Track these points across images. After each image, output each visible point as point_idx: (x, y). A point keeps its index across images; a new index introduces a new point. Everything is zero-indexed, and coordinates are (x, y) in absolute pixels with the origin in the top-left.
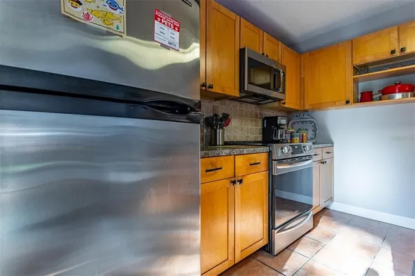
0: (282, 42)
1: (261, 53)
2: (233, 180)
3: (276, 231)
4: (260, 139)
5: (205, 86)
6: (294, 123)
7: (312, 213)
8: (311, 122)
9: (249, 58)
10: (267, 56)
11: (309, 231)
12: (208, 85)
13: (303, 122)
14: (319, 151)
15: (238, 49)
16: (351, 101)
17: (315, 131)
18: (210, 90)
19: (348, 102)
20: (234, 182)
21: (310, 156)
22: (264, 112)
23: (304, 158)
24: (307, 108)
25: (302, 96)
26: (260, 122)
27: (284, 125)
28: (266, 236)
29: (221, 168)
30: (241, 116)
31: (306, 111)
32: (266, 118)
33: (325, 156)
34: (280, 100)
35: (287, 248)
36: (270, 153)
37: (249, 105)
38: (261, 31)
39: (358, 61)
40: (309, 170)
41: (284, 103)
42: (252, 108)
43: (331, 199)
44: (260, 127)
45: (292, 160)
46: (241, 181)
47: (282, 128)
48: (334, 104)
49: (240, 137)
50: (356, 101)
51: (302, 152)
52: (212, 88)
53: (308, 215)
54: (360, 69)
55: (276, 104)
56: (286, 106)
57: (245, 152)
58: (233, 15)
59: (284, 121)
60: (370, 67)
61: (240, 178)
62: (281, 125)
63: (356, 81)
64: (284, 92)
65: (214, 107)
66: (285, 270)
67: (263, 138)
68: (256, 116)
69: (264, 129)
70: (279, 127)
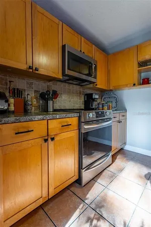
0: (96, 46)
1: (79, 50)
2: (46, 138)
3: (83, 170)
4: (83, 108)
5: (32, 69)
6: (105, 98)
7: (111, 154)
8: (115, 97)
9: (68, 52)
10: (84, 53)
11: (109, 166)
12: (34, 68)
13: (110, 98)
14: (117, 115)
15: (61, 45)
16: (136, 84)
17: (116, 102)
18: (36, 72)
19: (134, 85)
20: (46, 140)
21: (110, 119)
22: (85, 91)
23: (106, 120)
24: (111, 88)
25: (108, 81)
26: (83, 97)
27: (97, 99)
28: (77, 174)
29: (33, 130)
30: (69, 93)
31: (111, 90)
32: (86, 95)
33: (121, 118)
34: (94, 83)
35: (92, 179)
36: (80, 117)
37: (74, 85)
38: (79, 36)
39: (141, 59)
40: (110, 127)
41: (96, 85)
42: (76, 88)
43: (125, 143)
44: (83, 100)
45: (97, 122)
46: (53, 139)
47: (96, 101)
48: (126, 85)
49: (68, 106)
50: (140, 84)
51: (104, 116)
52: (38, 70)
53: (108, 156)
54: (142, 64)
55: (91, 86)
56: (98, 86)
57: (58, 117)
58: (57, 20)
59: (97, 97)
60: (148, 64)
61: (53, 137)
62: (95, 99)
63: (140, 72)
64: (95, 77)
65: (47, 86)
66: (87, 199)
67: (85, 107)
68: (80, 93)
69: (85, 101)
70: (94, 100)
